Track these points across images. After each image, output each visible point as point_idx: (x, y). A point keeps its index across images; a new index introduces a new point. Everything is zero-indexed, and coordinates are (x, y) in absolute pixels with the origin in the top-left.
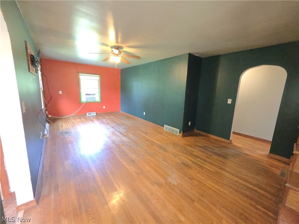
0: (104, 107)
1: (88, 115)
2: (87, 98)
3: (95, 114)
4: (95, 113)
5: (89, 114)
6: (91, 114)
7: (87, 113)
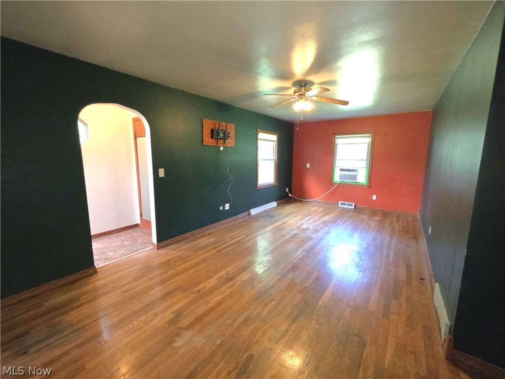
0: (374, 197)
1: (340, 205)
2: (341, 177)
3: (353, 207)
4: (354, 204)
5: (342, 204)
6: (345, 204)
7: (340, 202)
